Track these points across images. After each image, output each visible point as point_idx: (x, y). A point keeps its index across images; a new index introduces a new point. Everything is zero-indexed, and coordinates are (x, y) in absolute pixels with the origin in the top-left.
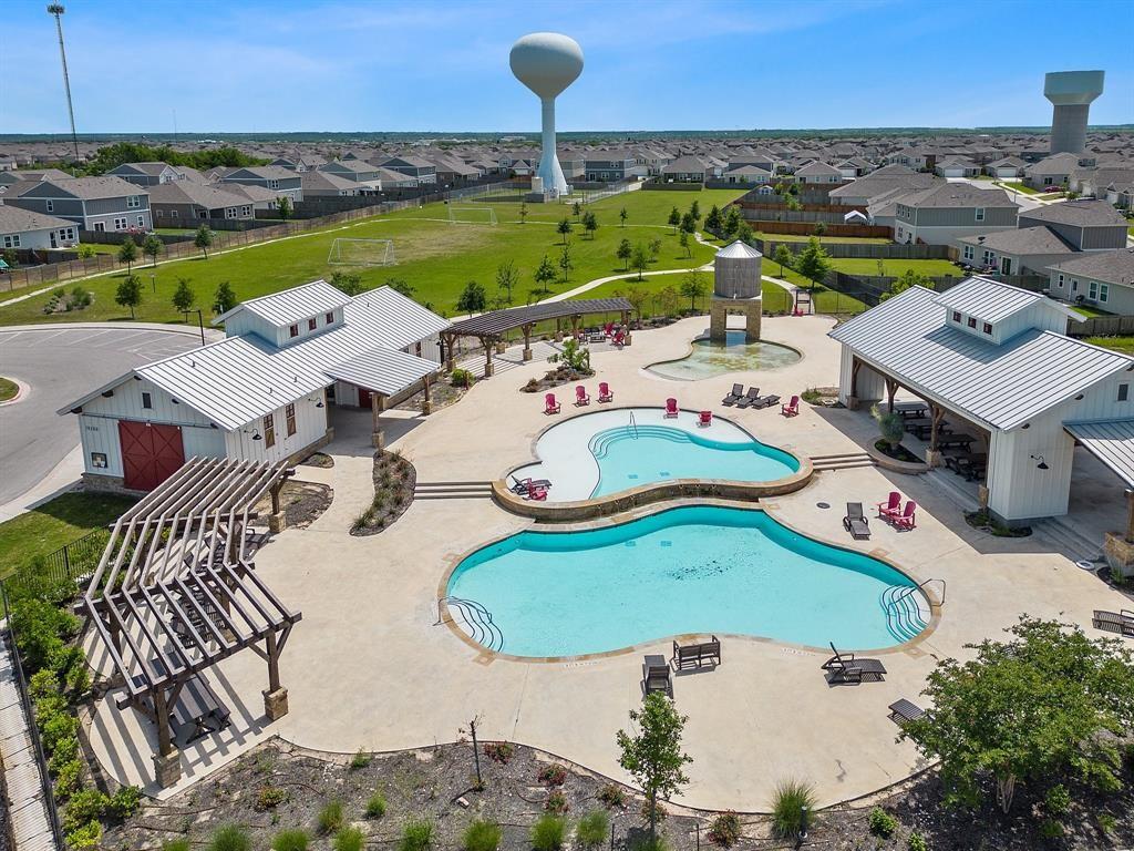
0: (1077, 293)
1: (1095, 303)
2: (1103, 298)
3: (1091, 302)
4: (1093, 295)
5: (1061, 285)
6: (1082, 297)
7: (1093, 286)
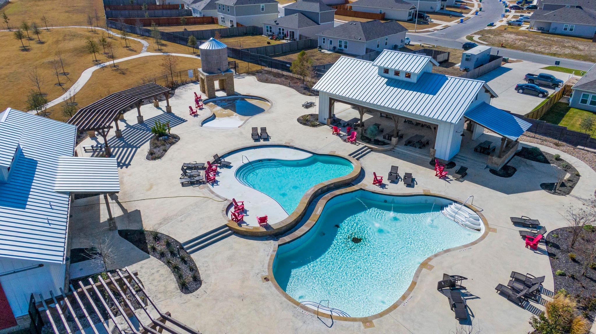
0: (332, 46)
1: (342, 50)
2: (346, 47)
3: (341, 50)
4: (340, 46)
5: (324, 42)
6: (335, 48)
7: (340, 42)
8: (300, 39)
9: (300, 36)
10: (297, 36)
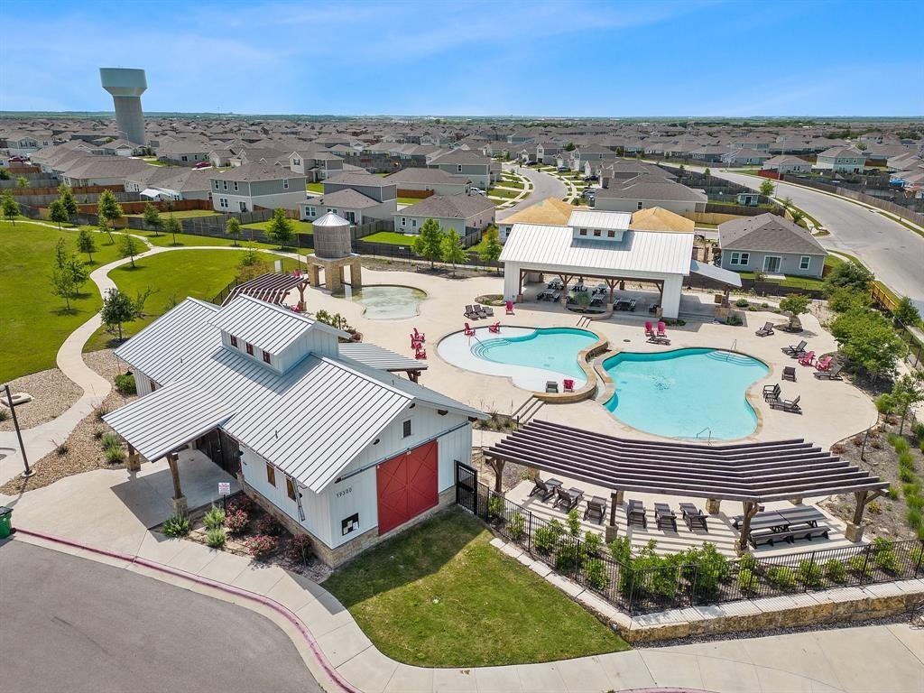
0: (417, 228)
5: (404, 224)
8: (363, 223)
9: (364, 218)
10: (358, 218)
